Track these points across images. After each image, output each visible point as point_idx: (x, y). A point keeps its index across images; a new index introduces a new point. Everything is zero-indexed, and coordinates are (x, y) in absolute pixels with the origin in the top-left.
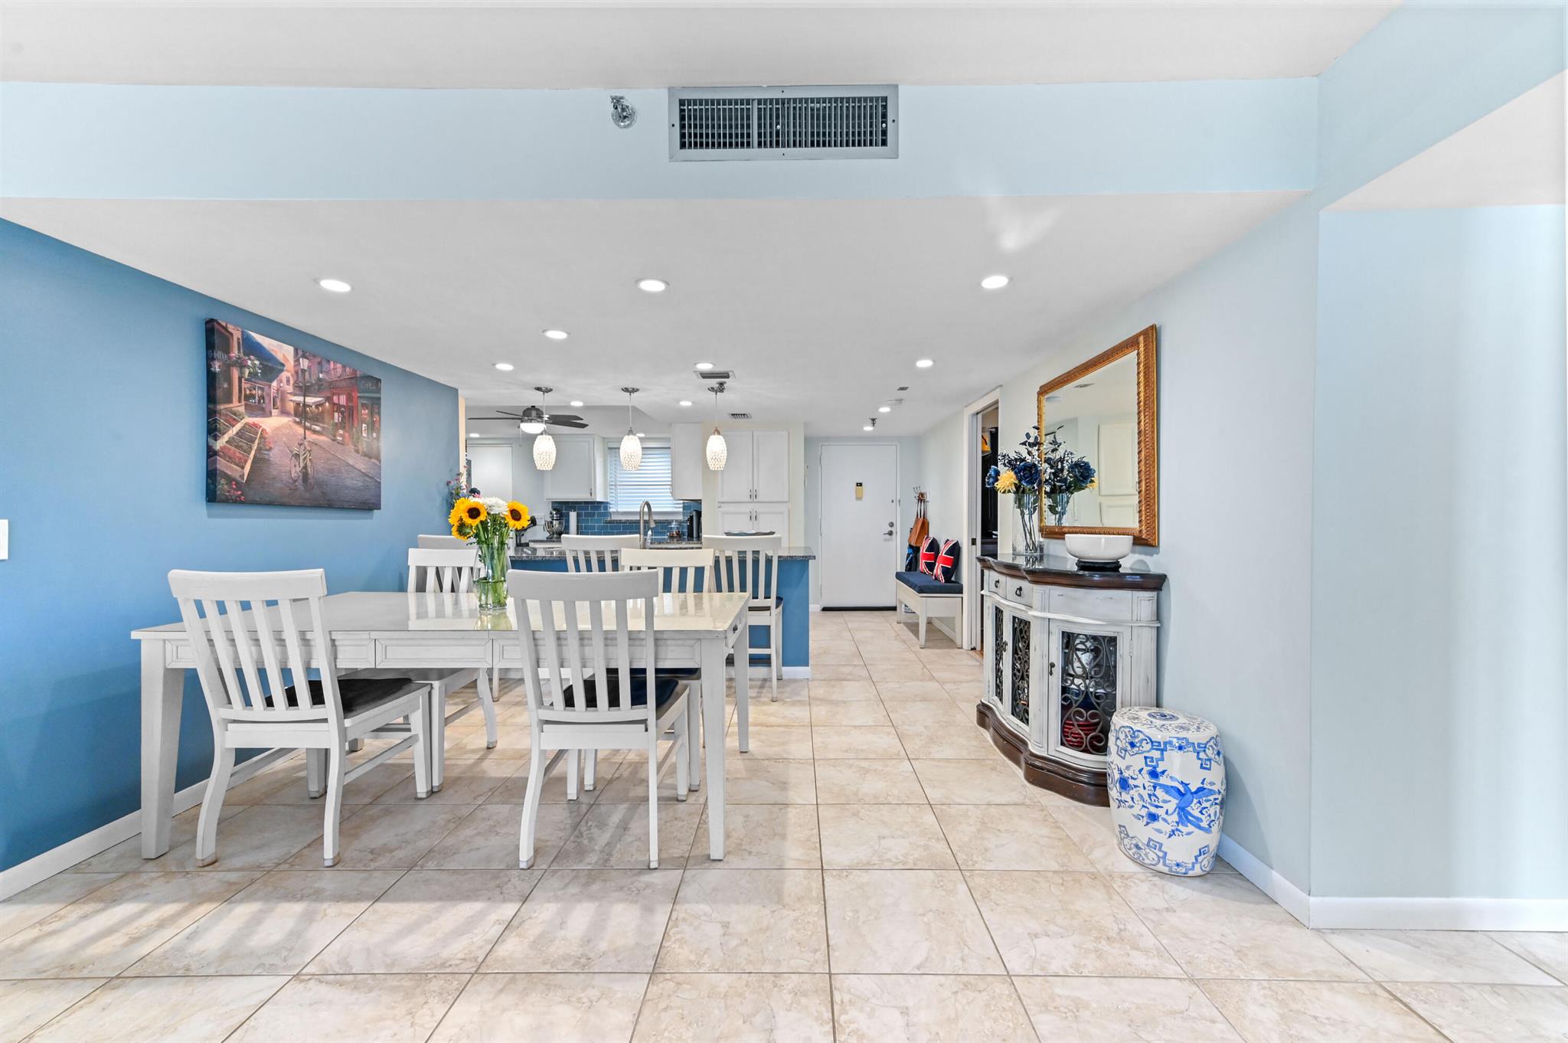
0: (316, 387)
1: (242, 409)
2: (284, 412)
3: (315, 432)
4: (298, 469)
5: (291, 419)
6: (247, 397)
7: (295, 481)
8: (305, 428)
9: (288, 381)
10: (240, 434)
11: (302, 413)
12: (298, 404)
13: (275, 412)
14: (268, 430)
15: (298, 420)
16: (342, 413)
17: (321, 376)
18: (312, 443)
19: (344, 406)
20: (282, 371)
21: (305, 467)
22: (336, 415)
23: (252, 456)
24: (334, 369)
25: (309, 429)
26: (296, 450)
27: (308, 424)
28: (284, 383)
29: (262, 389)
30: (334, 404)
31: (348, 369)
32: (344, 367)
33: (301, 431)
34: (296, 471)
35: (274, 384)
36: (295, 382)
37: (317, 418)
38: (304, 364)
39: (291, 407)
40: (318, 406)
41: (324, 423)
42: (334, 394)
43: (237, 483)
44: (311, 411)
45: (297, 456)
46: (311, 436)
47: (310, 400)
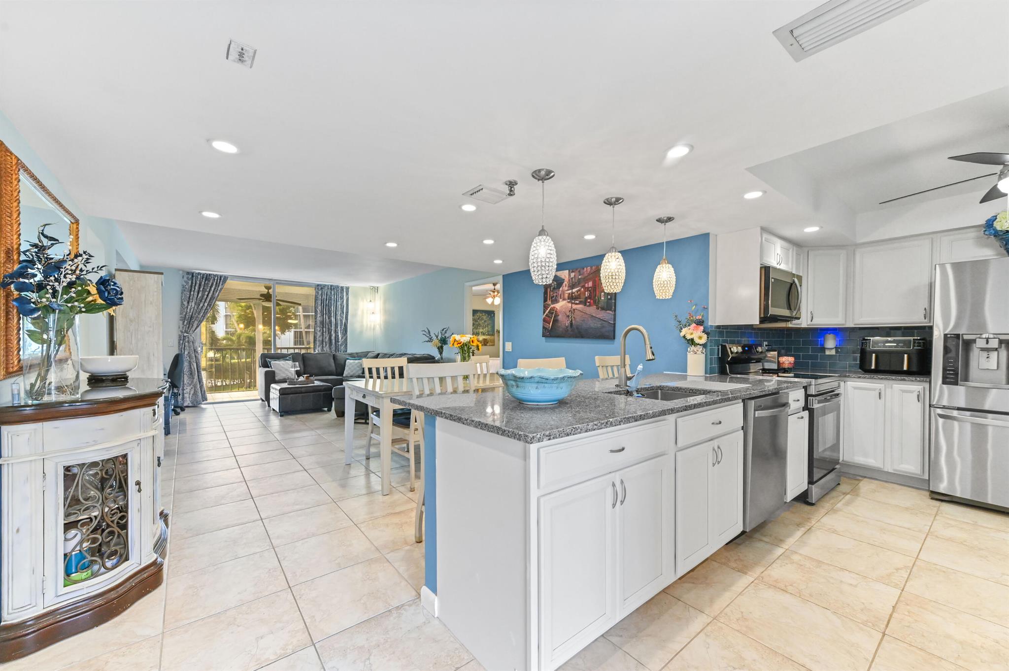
0: (577, 283)
1: (550, 303)
2: (564, 299)
3: (576, 304)
4: (569, 322)
5: (566, 301)
6: (552, 297)
7: (567, 327)
8: (572, 303)
9: (566, 285)
10: (550, 311)
11: (572, 298)
12: (569, 294)
13: (561, 300)
14: (558, 308)
15: (569, 301)
16: (590, 291)
17: (580, 277)
18: (574, 310)
19: (590, 287)
20: (564, 282)
21: (571, 321)
22: (587, 293)
23: (552, 319)
24: (586, 271)
25: (574, 303)
26: (568, 314)
27: (573, 301)
28: (565, 287)
29: (556, 293)
30: (586, 288)
31: (594, 268)
32: (591, 267)
33: (570, 305)
34: (568, 323)
35: (561, 289)
36: (569, 285)
37: (576, 298)
38: (572, 275)
39: (566, 296)
40: (577, 292)
41: (580, 299)
42: (586, 283)
43: (548, 330)
44: (575, 295)
45: (568, 316)
46: (574, 306)
47: (574, 290)
